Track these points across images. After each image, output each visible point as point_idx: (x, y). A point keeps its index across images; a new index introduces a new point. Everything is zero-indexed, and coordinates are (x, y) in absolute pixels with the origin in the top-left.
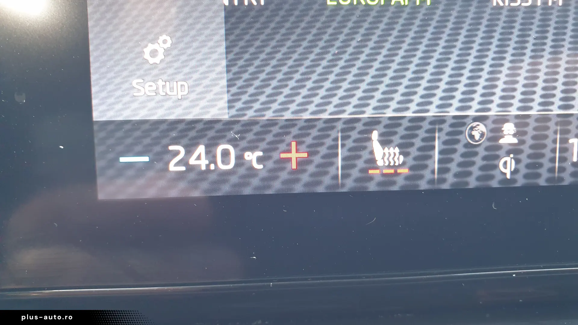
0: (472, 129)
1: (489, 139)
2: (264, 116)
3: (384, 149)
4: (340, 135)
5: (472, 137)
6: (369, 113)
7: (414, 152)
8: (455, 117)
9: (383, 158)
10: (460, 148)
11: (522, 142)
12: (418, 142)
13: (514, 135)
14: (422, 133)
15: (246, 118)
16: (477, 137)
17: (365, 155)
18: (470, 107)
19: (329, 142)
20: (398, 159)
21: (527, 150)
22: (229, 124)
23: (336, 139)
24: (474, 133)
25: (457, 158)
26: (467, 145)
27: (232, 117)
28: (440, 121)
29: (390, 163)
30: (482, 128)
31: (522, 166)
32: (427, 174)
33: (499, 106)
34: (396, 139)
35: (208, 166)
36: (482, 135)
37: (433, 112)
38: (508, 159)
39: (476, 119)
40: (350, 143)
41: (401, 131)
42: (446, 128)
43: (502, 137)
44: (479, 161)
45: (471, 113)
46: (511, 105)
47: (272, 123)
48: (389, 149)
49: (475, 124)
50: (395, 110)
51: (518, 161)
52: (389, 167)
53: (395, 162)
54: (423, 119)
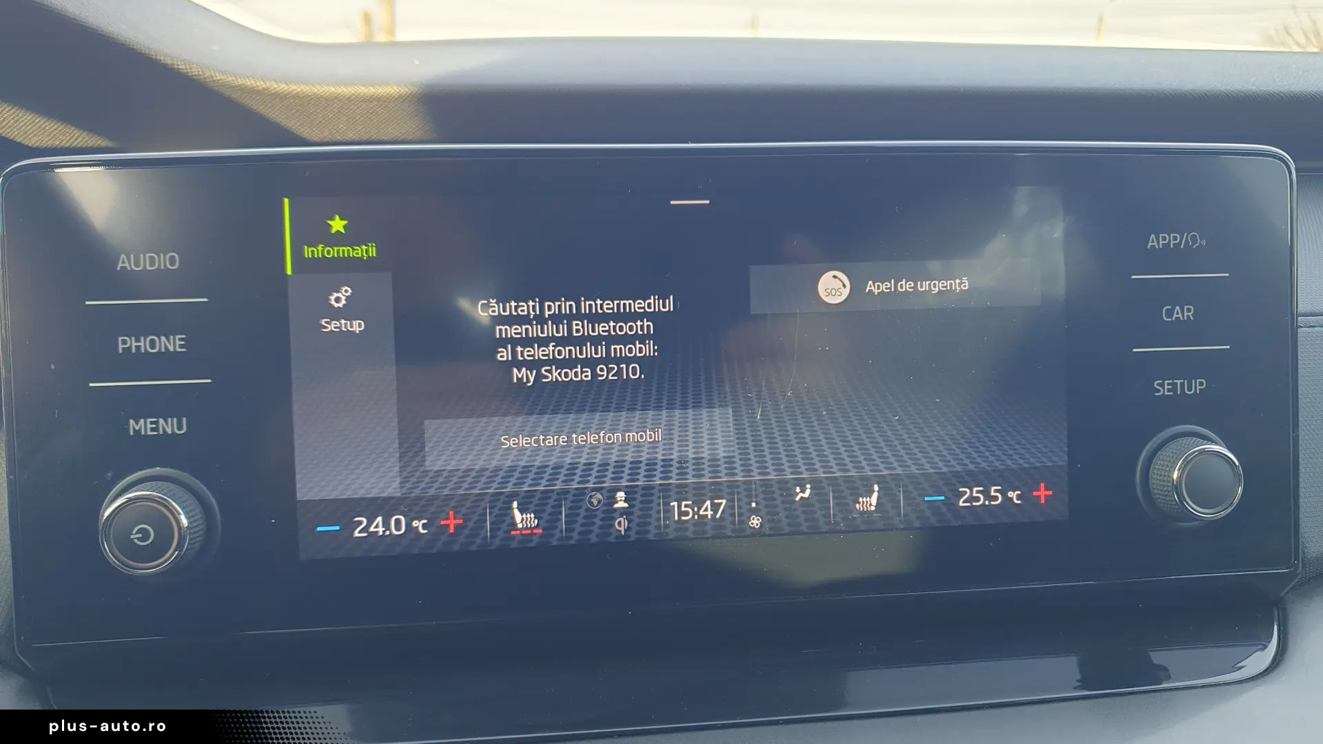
0: (591, 497)
1: (605, 505)
2: (427, 493)
3: (522, 515)
4: (488, 505)
5: (591, 503)
6: (509, 488)
7: (545, 516)
8: (577, 489)
9: (522, 522)
10: (582, 512)
11: (631, 506)
12: (549, 509)
13: (625, 501)
14: (551, 502)
15: (414, 495)
16: (595, 504)
17: (508, 520)
18: (589, 481)
19: (480, 510)
20: (534, 522)
21: (637, 512)
22: (401, 500)
23: (485, 509)
24: (592, 500)
25: (580, 520)
26: (587, 510)
27: (402, 494)
28: (566, 492)
29: (527, 525)
30: (599, 496)
31: (633, 525)
32: (557, 532)
33: (612, 479)
34: (532, 507)
35: (384, 532)
36: (599, 502)
37: (559, 486)
38: (622, 519)
39: (594, 490)
40: (496, 511)
41: (535, 501)
42: (570, 497)
43: (617, 502)
44: (598, 522)
45: (590, 485)
46: (622, 478)
47: (434, 498)
48: (526, 515)
49: (593, 493)
50: (530, 485)
51: (630, 521)
52: (527, 528)
53: (531, 525)
54: (553, 491)
